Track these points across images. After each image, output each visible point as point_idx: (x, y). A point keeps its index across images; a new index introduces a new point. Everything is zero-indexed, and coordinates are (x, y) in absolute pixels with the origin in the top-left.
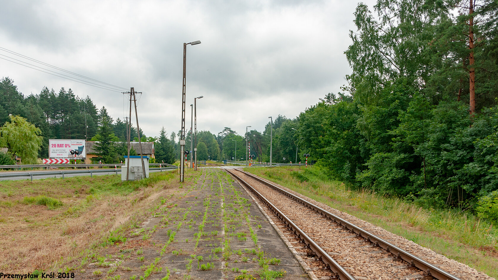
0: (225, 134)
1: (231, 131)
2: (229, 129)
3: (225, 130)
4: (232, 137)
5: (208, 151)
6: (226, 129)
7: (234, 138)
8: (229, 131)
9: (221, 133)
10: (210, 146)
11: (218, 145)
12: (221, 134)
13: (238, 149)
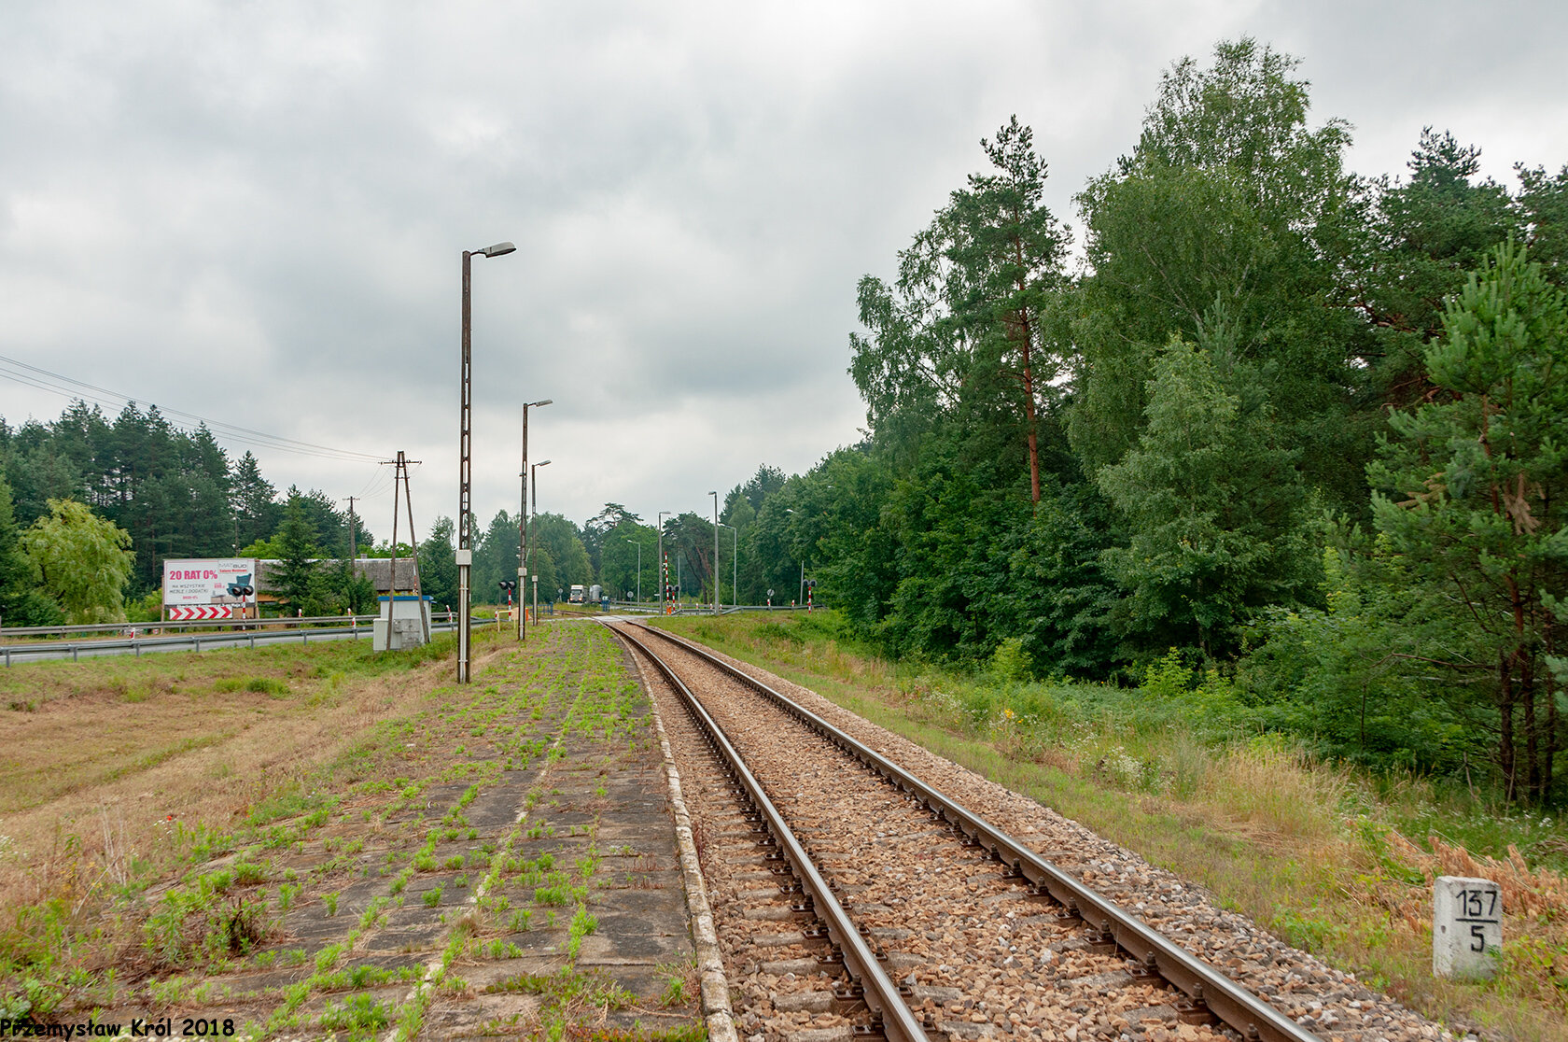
0: (607, 523)
1: (624, 514)
2: (620, 507)
3: (608, 511)
4: (628, 531)
5: (557, 574)
6: (611, 508)
7: (634, 535)
8: (618, 516)
9: (596, 519)
10: (563, 559)
11: (586, 555)
12: (595, 522)
13: (646, 568)
